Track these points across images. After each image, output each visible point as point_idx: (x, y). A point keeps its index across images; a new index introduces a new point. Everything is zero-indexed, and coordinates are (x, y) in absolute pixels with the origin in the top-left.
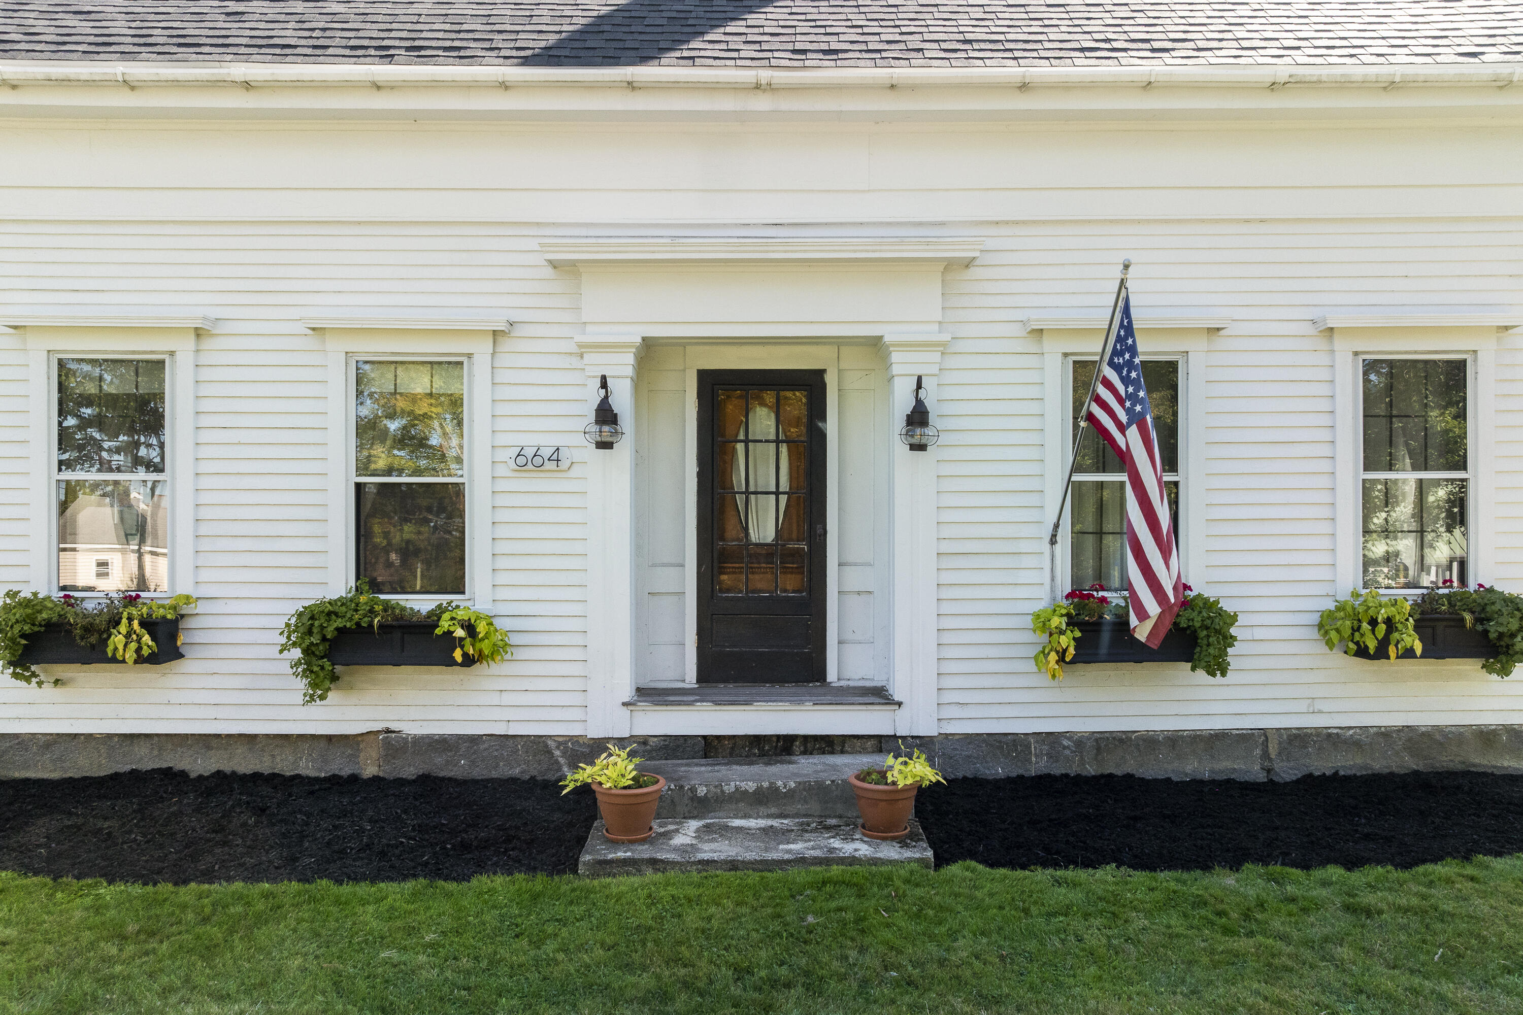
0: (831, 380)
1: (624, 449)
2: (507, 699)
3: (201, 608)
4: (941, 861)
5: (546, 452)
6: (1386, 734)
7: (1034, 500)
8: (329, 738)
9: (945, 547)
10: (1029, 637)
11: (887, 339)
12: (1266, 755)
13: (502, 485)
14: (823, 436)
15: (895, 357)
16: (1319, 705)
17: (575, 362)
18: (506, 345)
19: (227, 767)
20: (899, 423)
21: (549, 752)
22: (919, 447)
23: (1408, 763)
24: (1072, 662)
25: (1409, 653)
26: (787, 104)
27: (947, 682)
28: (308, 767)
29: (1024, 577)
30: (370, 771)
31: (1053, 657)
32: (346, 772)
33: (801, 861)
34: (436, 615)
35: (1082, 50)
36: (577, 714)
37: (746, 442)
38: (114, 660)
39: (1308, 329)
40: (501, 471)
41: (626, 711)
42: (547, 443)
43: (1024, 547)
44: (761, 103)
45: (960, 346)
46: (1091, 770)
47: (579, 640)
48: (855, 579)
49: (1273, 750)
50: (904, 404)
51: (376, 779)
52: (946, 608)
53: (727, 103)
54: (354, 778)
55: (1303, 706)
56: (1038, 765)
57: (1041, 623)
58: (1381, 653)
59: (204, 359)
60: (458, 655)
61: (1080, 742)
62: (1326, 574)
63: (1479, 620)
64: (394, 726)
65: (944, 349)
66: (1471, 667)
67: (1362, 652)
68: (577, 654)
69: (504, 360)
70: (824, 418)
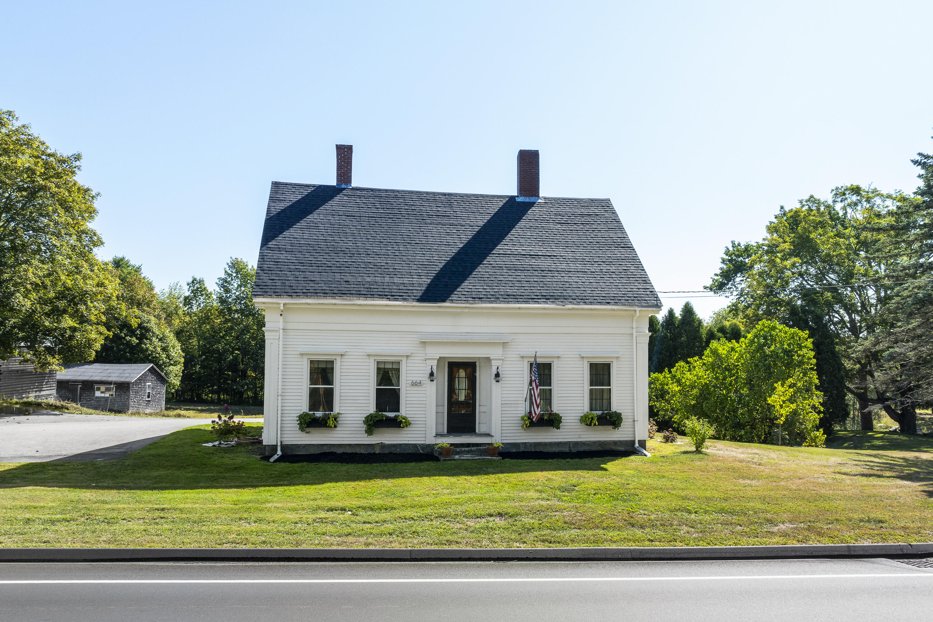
0: (477, 364)
1: (435, 381)
2: (408, 436)
3: (343, 415)
4: (503, 459)
5: (418, 382)
6: (595, 442)
7: (522, 392)
8: (368, 445)
9: (503, 402)
10: (520, 422)
11: (491, 358)
12: (570, 447)
13: (408, 389)
14: (475, 377)
15: (493, 362)
16: (581, 436)
17: (424, 362)
18: (410, 358)
19: (345, 451)
20: (493, 376)
21: (417, 447)
22: (498, 381)
23: (600, 449)
24: (529, 427)
25: (595, 425)
26: (471, 311)
27: (503, 432)
28: (363, 451)
29: (519, 409)
30: (377, 452)
31: (525, 426)
32: (372, 452)
33: (479, 459)
34: (396, 417)
35: (532, 299)
36: (423, 439)
37: (458, 378)
38: (329, 427)
39: (578, 356)
40: (408, 385)
41: (434, 438)
42: (418, 379)
43: (519, 402)
44: (466, 310)
45: (507, 359)
46: (533, 450)
47: (424, 423)
48: (483, 409)
49: (571, 445)
50: (494, 372)
51: (379, 454)
52: (503, 415)
53: (459, 310)
54: (374, 454)
55: (577, 437)
56: (522, 449)
57: (522, 419)
58: (590, 425)
59: (343, 360)
60: (402, 425)
61: (531, 444)
62: (582, 408)
63: (610, 418)
64: (383, 442)
65: (503, 360)
66: (611, 427)
67: (587, 425)
68: (424, 426)
69: (409, 361)
70: (476, 373)
